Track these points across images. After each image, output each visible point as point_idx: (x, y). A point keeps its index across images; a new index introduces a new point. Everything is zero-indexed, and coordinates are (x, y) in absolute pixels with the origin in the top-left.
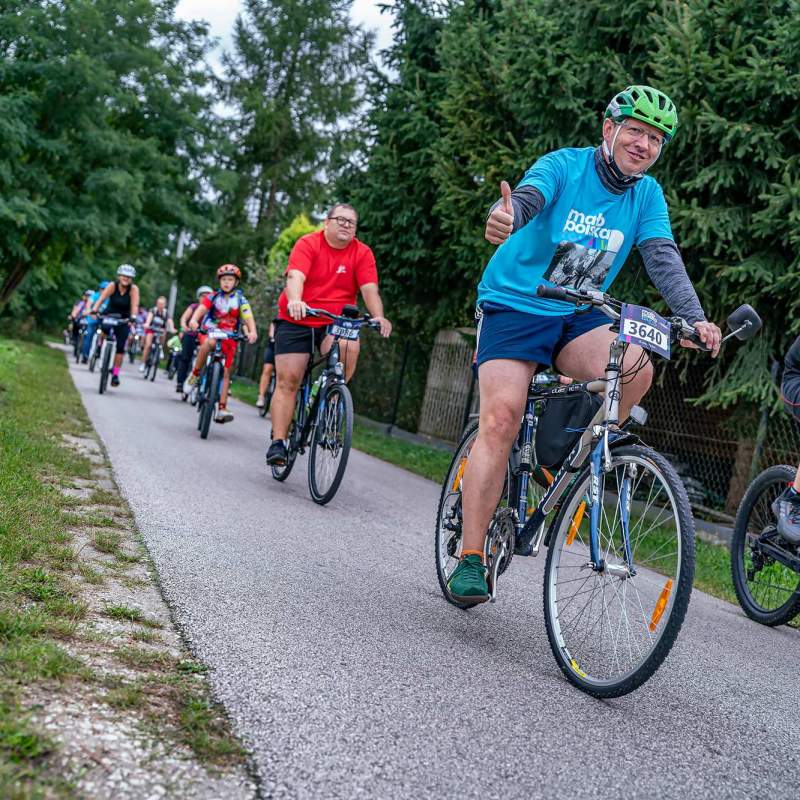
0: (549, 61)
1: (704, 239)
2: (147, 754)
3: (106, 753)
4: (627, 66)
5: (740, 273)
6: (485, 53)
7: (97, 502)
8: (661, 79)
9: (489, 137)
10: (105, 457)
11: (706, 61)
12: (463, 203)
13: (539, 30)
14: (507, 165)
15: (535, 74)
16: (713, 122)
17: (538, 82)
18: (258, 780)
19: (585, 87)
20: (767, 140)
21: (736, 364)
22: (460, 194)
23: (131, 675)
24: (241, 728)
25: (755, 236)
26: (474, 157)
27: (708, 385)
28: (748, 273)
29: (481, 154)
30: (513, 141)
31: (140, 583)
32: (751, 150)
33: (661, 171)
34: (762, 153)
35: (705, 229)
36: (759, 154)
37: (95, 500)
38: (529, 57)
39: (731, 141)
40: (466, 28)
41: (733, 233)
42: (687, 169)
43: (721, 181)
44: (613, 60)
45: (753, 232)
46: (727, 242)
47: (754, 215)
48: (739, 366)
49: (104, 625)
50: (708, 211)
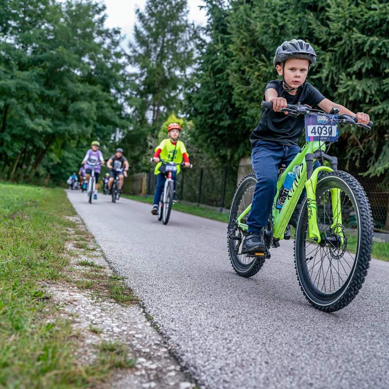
0: (279, 19)
1: (360, 95)
2: (94, 301)
3: (75, 301)
4: (317, 18)
5: (379, 109)
6: (248, 19)
7: (77, 234)
8: (333, 21)
9: (254, 58)
10: (83, 221)
11: (353, 9)
12: (244, 92)
13: (273, 5)
14: (263, 71)
15: (273, 25)
16: (360, 38)
17: (274, 29)
18: (144, 308)
19: (298, 31)
20: (386, 43)
21: (382, 154)
22: (243, 88)
23: (89, 280)
24: (138, 293)
25: (385, 90)
26: (247, 69)
27: (370, 167)
28: (384, 109)
29: (251, 67)
30: (265, 59)
31: (95, 256)
32: (379, 49)
33: (337, 65)
34: (385, 50)
35: (360, 89)
36: (383, 51)
37: (77, 233)
38: (269, 18)
39: (369, 46)
40: (239, 8)
41: (375, 91)
42: (350, 63)
43: (366, 66)
44: (309, 14)
45: (384, 89)
46: (372, 95)
47: (384, 81)
48: (384, 155)
49: (78, 267)
50: (361, 81)
